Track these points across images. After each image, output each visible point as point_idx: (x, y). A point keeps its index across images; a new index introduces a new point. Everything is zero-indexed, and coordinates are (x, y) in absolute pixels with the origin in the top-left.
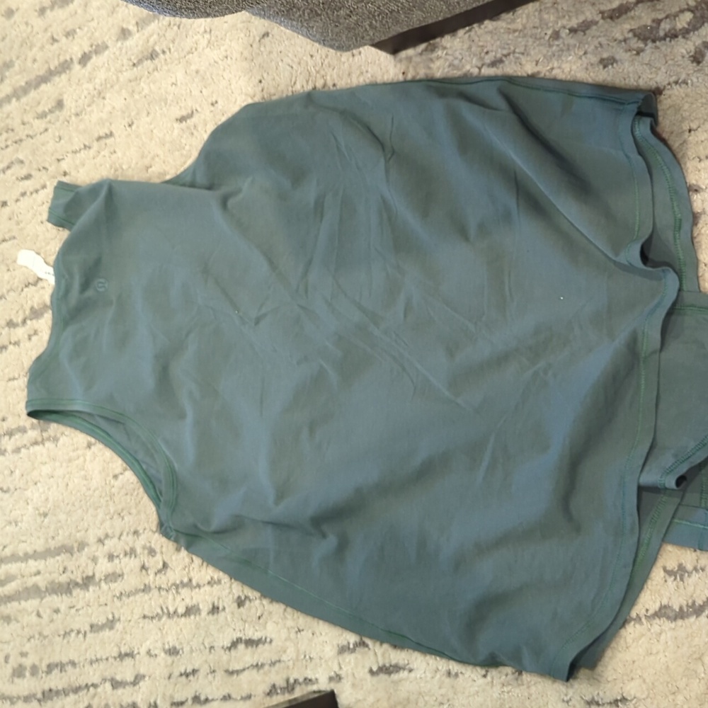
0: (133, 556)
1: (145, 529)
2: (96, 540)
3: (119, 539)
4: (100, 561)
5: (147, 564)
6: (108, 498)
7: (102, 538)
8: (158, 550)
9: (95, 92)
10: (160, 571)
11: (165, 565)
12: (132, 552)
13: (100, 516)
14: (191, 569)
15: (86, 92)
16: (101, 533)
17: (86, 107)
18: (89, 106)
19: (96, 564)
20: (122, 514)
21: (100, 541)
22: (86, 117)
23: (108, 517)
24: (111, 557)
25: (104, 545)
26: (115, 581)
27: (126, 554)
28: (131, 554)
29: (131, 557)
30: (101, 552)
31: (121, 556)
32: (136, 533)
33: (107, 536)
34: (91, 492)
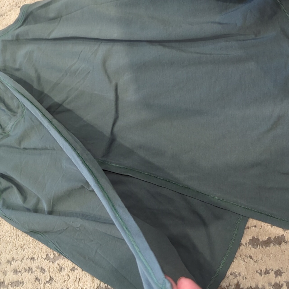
0: (30, 272)
1: (38, 257)
2: (6, 261)
3: (21, 261)
4: (8, 273)
5: (39, 278)
6: (15, 237)
7: (10, 260)
8: (47, 269)
9: (14, 4)
10: (47, 282)
11: (51, 279)
12: (30, 270)
13: (9, 247)
14: (68, 282)
15: (7, 3)
16: (9, 257)
17: (7, 11)
18: (10, 11)
19: (5, 275)
20: (23, 247)
21: (9, 262)
22: (7, 17)
23: (14, 249)
24: (15, 272)
25: (11, 264)
26: (18, 286)
27: (25, 271)
28: (29, 271)
29: (28, 273)
30: (9, 268)
31: (22, 272)
32: (32, 258)
33: (13, 259)
34: (3, 233)
